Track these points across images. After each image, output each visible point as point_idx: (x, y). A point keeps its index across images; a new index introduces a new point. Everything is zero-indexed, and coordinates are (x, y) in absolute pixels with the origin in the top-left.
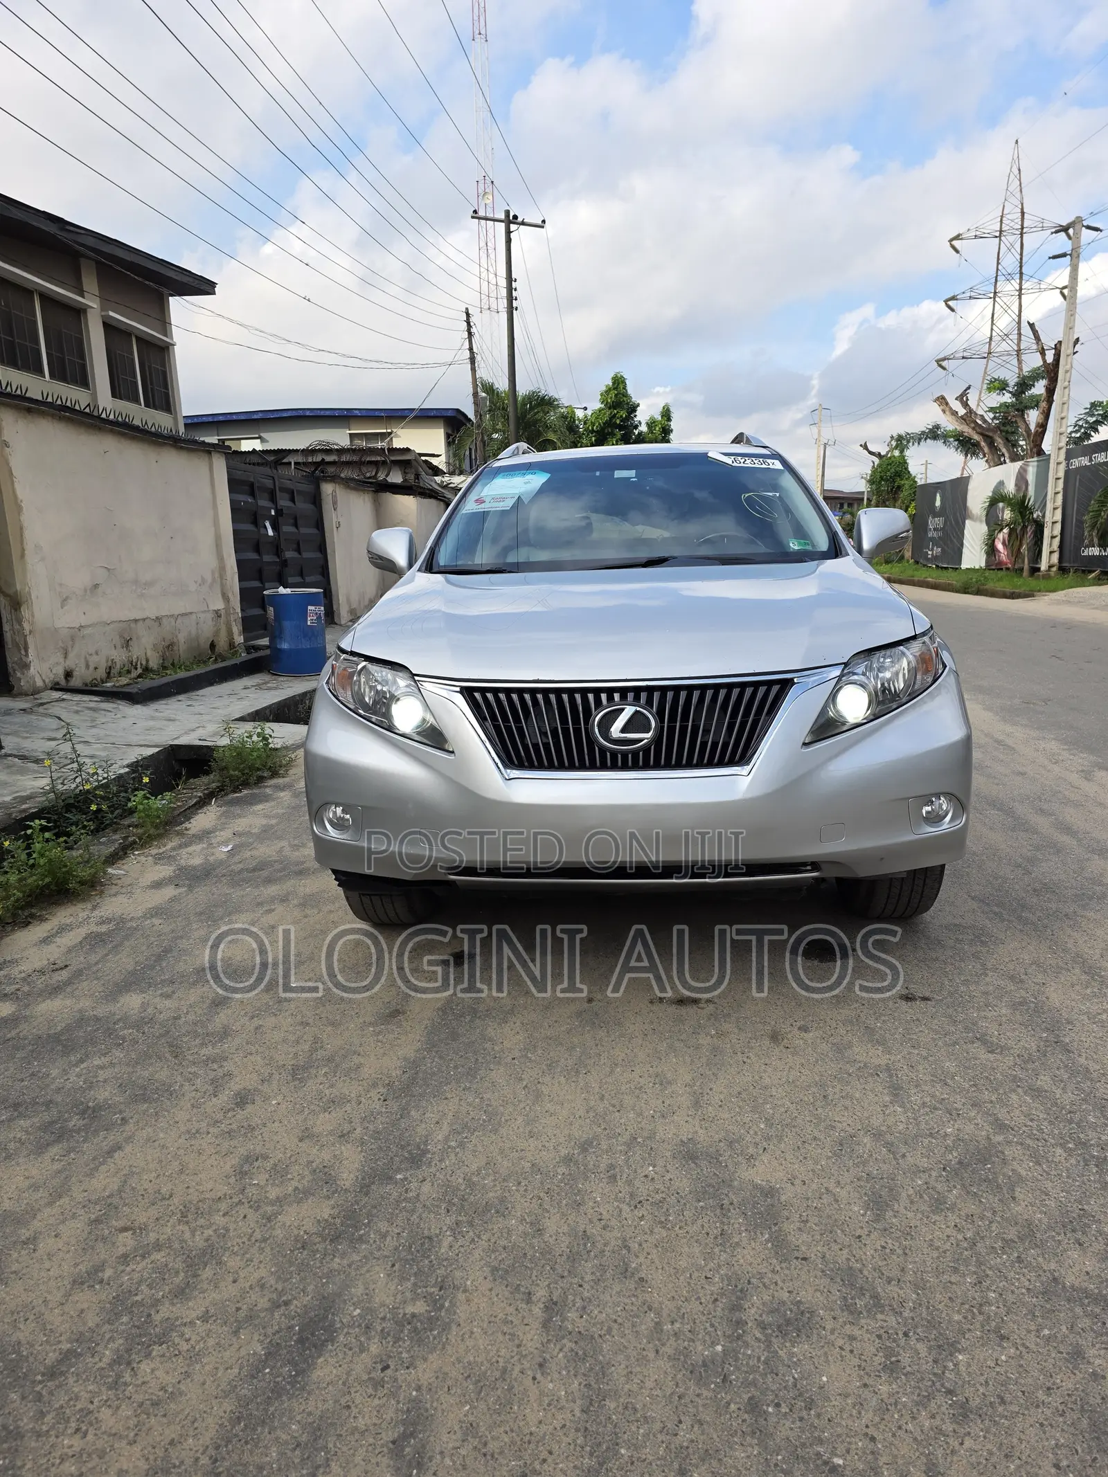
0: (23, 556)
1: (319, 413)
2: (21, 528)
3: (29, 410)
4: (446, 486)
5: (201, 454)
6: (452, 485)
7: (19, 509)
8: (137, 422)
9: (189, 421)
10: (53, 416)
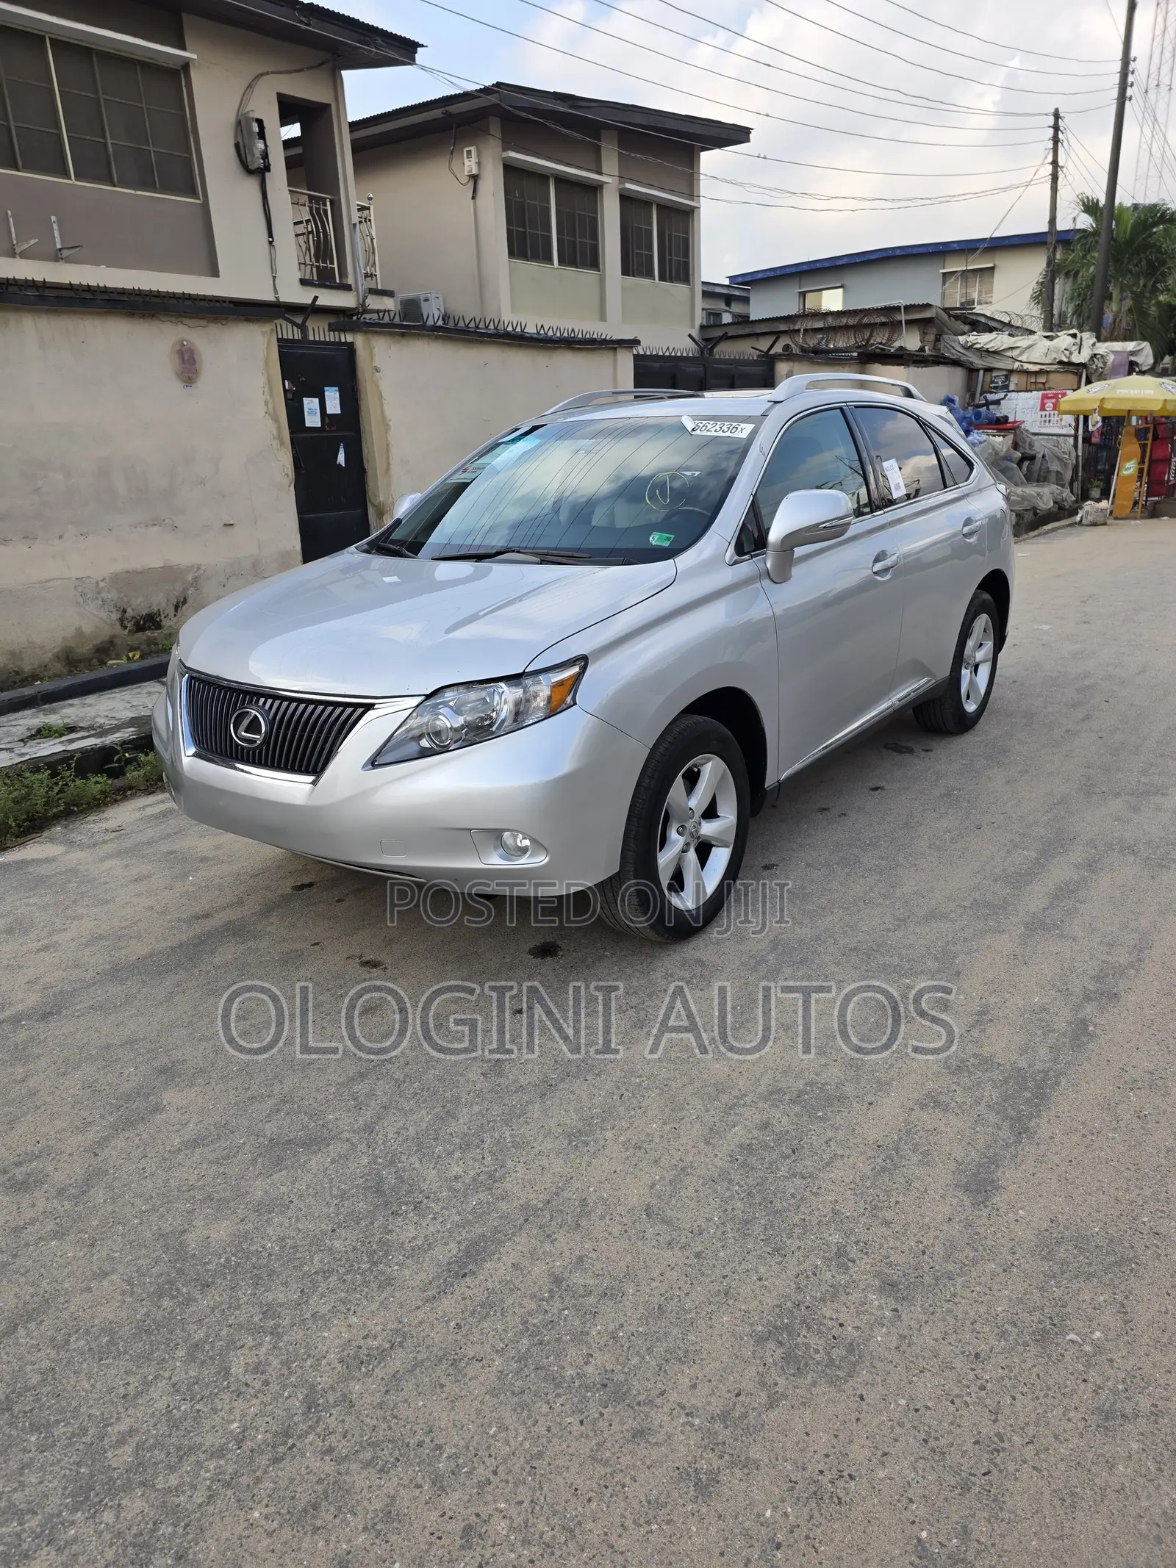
0: (388, 469)
1: (911, 251)
2: (388, 445)
3: (403, 335)
4: (971, 347)
5: (605, 352)
6: (978, 346)
7: (387, 427)
8: (531, 329)
9: (710, 289)
10: (429, 337)
